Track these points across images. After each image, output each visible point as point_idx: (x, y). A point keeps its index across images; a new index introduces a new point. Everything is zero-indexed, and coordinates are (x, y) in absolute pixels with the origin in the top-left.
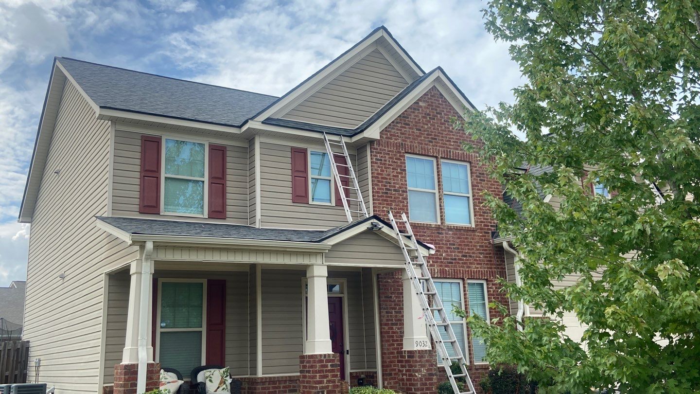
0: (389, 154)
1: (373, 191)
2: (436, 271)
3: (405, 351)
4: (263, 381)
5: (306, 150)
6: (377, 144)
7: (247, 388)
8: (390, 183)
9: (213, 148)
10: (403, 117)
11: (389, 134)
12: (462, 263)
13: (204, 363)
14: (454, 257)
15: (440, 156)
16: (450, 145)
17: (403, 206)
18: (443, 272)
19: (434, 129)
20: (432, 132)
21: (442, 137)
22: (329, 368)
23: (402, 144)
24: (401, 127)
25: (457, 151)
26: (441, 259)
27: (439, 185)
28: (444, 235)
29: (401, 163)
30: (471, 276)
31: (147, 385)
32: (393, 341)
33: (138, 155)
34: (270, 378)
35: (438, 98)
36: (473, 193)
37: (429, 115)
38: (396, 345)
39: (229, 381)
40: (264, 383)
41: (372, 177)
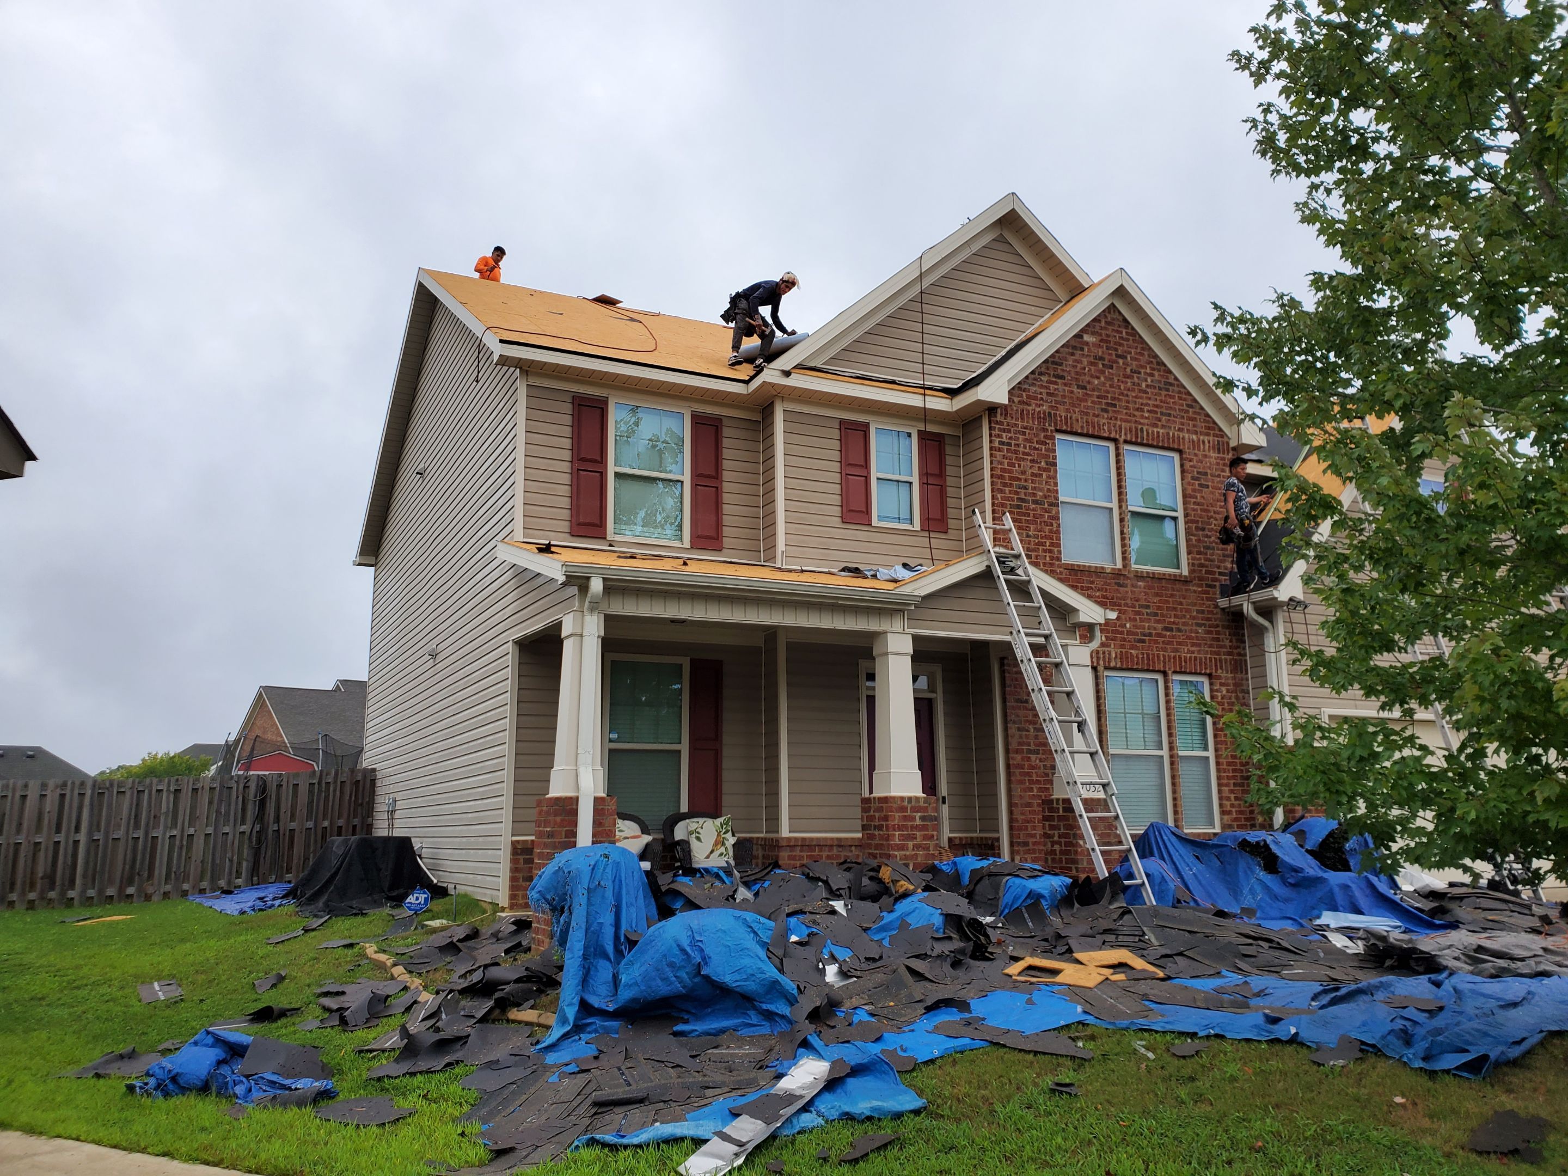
0: (1024, 434)
1: (993, 504)
2: (1114, 655)
3: (1058, 800)
4: (792, 845)
5: (867, 425)
6: (1001, 414)
7: (760, 855)
8: (1025, 488)
9: (698, 421)
10: (1053, 363)
11: (1024, 394)
12: (1163, 642)
13: (684, 808)
14: (1147, 631)
15: (1123, 437)
16: (1142, 417)
17: (1051, 531)
18: (1127, 658)
19: (1111, 386)
20: (1108, 392)
21: (1128, 402)
22: (918, 822)
23: (1049, 414)
24: (1050, 382)
25: (1155, 430)
26: (1122, 633)
27: (1120, 494)
28: (1129, 589)
29: (1047, 450)
30: (1181, 667)
31: (594, 835)
32: (1031, 782)
33: (567, 431)
34: (804, 839)
35: (1119, 326)
36: (1185, 509)
37: (1102, 359)
38: (1035, 790)
39: (731, 840)
40: (792, 847)
41: (992, 476)
